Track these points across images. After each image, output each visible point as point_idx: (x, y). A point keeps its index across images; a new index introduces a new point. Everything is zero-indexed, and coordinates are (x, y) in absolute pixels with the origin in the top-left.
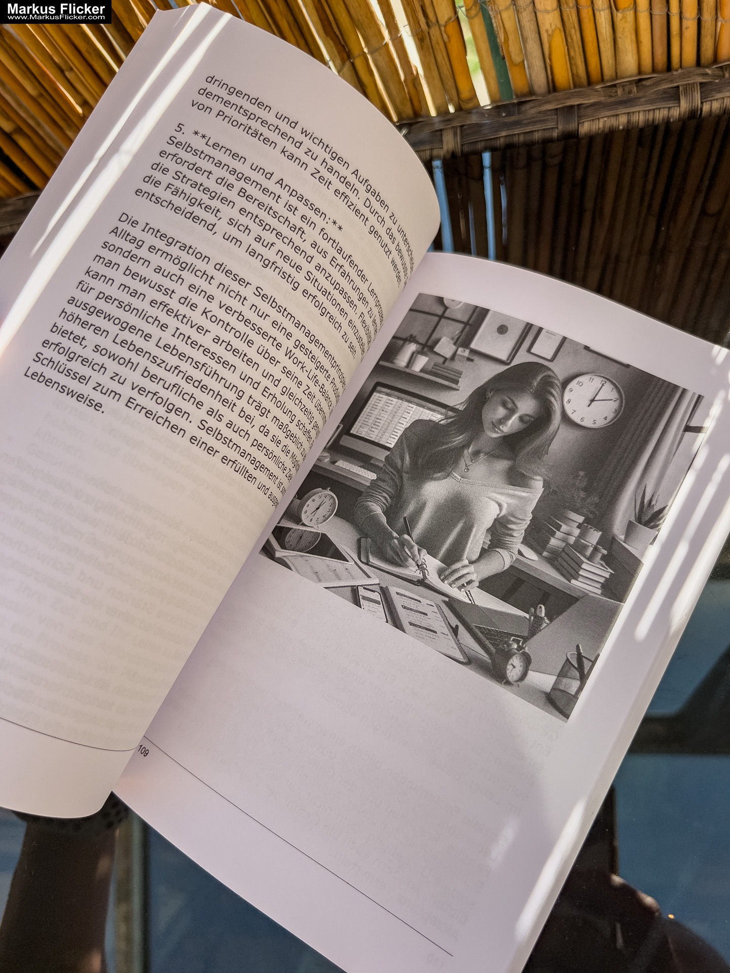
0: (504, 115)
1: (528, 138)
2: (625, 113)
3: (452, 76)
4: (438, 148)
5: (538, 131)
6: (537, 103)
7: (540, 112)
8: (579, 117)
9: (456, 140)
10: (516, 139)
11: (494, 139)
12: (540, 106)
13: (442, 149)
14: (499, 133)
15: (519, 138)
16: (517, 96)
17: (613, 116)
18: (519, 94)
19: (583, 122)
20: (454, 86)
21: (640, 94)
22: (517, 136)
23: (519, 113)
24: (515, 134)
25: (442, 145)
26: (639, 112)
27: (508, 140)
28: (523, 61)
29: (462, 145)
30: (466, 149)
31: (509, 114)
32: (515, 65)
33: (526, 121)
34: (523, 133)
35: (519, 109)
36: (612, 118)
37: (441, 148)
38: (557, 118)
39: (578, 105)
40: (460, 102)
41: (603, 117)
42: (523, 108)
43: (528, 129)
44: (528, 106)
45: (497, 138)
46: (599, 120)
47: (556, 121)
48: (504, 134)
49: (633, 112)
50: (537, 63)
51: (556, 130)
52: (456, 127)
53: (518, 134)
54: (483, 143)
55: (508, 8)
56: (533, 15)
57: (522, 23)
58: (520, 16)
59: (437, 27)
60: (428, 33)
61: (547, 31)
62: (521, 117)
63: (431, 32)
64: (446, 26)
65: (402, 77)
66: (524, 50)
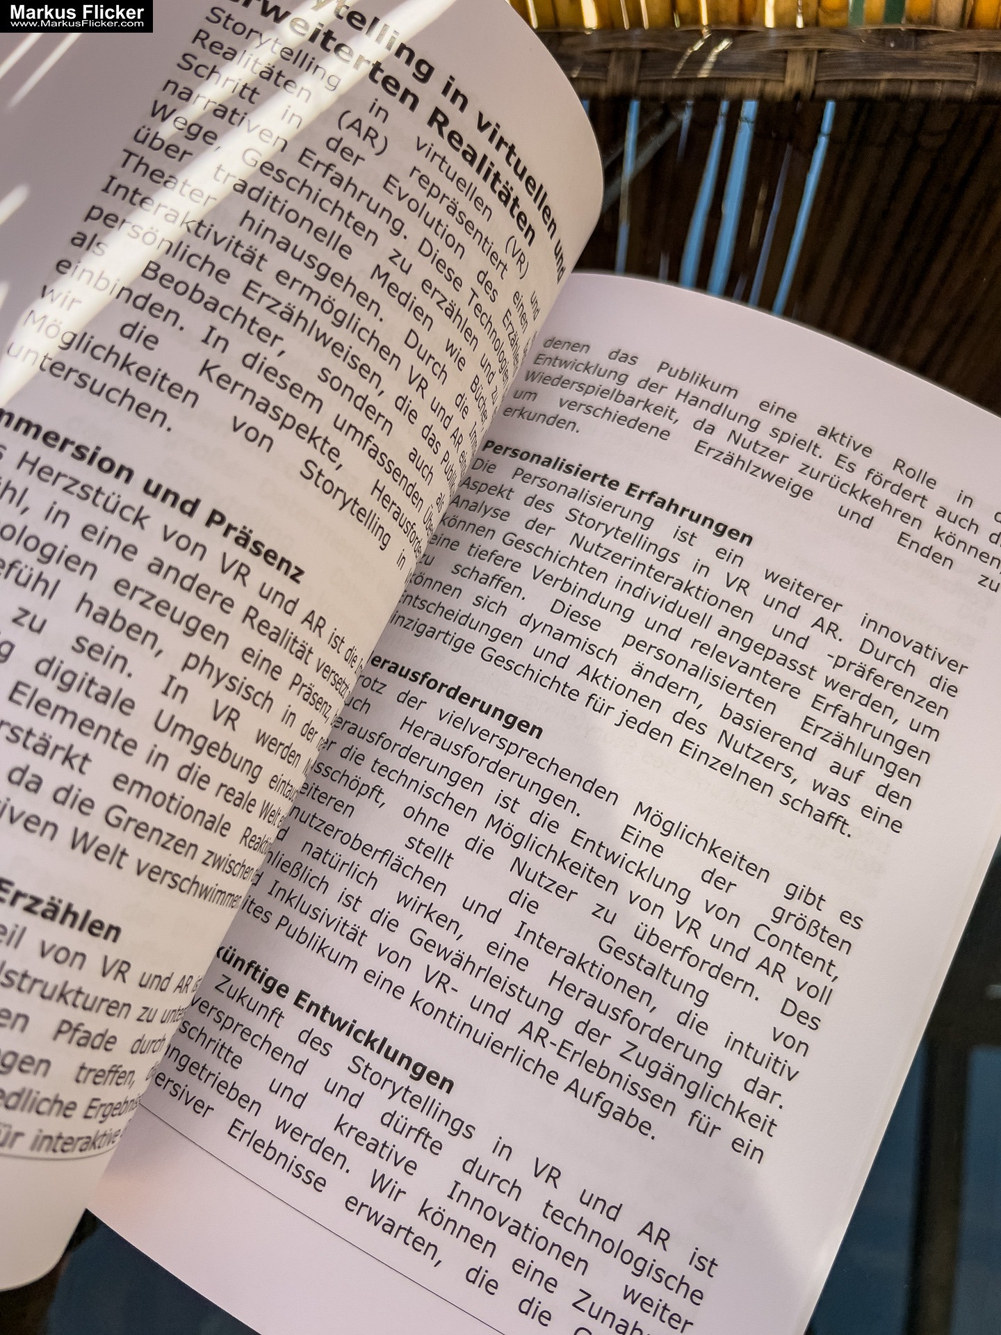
0: (892, 45)
1: (926, 90)
4: (776, 81)
5: (944, 81)
6: (944, 38)
7: (951, 53)
9: (808, 73)
10: (904, 89)
11: (871, 81)
12: (950, 42)
13: (781, 84)
14: (880, 73)
15: (912, 87)
16: (914, 21)
18: (917, 17)
22: (908, 83)
23: (918, 48)
24: (907, 80)
25: (784, 76)
27: (893, 88)
29: (815, 83)
30: (821, 90)
31: (900, 46)
33: (925, 62)
34: (919, 81)
35: (917, 41)
37: (780, 80)
38: (978, 67)
40: (820, 13)
42: (923, 41)
43: (929, 77)
44: (931, 39)
45: (876, 81)
47: (973, 72)
48: (889, 76)
51: (972, 87)
52: (813, 51)
53: (912, 81)
54: (850, 86)
62: (919, 54)
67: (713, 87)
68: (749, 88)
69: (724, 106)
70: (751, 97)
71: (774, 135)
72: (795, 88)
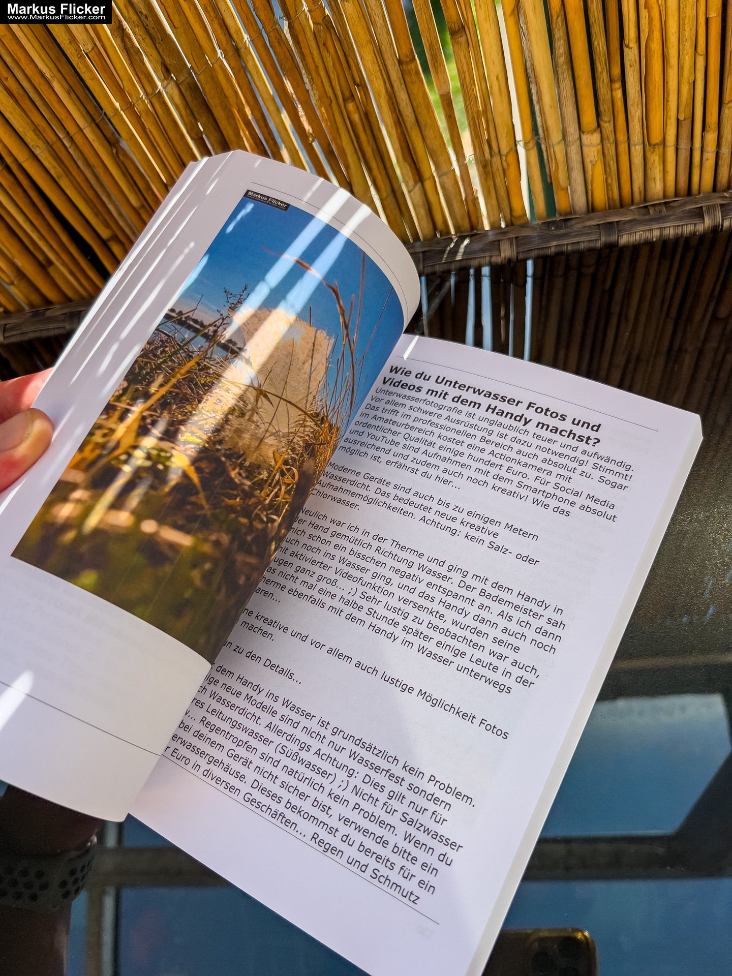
0: (553, 228)
1: (575, 247)
2: (658, 228)
3: (507, 196)
4: (496, 255)
5: (584, 241)
6: (581, 220)
7: (585, 227)
8: (619, 231)
9: (512, 250)
10: (564, 249)
11: (546, 248)
12: (584, 222)
13: (499, 257)
14: (550, 243)
15: (567, 247)
16: (560, 215)
17: (648, 230)
18: (563, 212)
19: (623, 235)
20: (507, 204)
21: (669, 213)
23: (566, 228)
24: (564, 244)
25: (500, 253)
26: (669, 227)
27: (559, 249)
28: (567, 187)
29: (517, 253)
30: (521, 256)
31: (557, 228)
32: (563, 189)
33: (574, 234)
34: (571, 243)
35: (565, 224)
36: (647, 232)
37: (498, 255)
38: (600, 232)
39: (617, 222)
40: (513, 219)
41: (640, 231)
42: (569, 224)
43: (576, 240)
44: (573, 222)
45: (548, 247)
46: (635, 233)
47: (598, 234)
48: (554, 243)
49: (665, 228)
50: (580, 188)
51: (599, 241)
52: (512, 238)
53: (567, 244)
54: (536, 252)
55: (559, 143)
56: (580, 148)
57: (569, 155)
58: (569, 149)
59: (498, 157)
60: (491, 162)
61: (591, 162)
62: (568, 230)
63: (493, 160)
64: (506, 156)
65: (463, 196)
66: (569, 177)
67: (464, 264)
68: (483, 261)
69: (472, 271)
70: (485, 265)
71: (501, 280)
72: (507, 258)
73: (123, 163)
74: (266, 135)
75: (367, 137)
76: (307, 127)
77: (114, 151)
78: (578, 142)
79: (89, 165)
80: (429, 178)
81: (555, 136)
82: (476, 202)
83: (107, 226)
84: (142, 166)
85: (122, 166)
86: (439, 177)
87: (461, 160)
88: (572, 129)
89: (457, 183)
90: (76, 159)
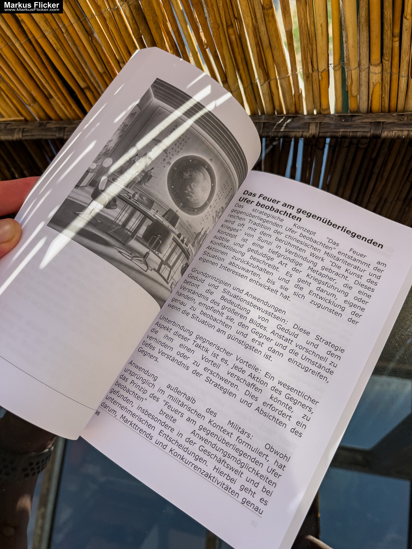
0: (343, 120)
1: (354, 134)
2: (407, 130)
3: (319, 96)
4: (306, 132)
5: (360, 132)
6: (362, 117)
7: (362, 122)
8: (383, 128)
9: (316, 130)
10: (348, 134)
11: (337, 132)
12: (363, 119)
14: (340, 129)
15: (349, 133)
16: (351, 112)
17: (401, 130)
18: (352, 111)
19: (384, 131)
20: (319, 101)
22: (349, 132)
23: (351, 121)
24: (348, 131)
25: (309, 130)
27: (344, 134)
28: (357, 96)
29: (319, 132)
30: (321, 134)
31: (346, 121)
32: (353, 97)
33: (354, 126)
34: (352, 131)
35: (351, 119)
36: (400, 132)
37: (308, 132)
38: (371, 126)
39: (383, 122)
40: (321, 110)
41: (395, 130)
42: (354, 119)
43: (355, 130)
44: (356, 118)
45: (338, 132)
46: (393, 131)
47: (370, 128)
48: (342, 130)
49: (411, 130)
50: (364, 97)
51: (370, 133)
52: (318, 123)
54: (330, 133)
55: (355, 69)
56: (368, 73)
57: (361, 77)
58: (361, 73)
59: (317, 72)
60: (312, 74)
61: (373, 83)
62: (352, 123)
63: (313, 74)
64: (321, 73)
65: (293, 93)
66: (359, 90)
67: (286, 134)
68: (299, 134)
69: (293, 139)
70: (301, 137)
71: (310, 144)
72: (312, 135)
73: (95, 46)
74: (179, 41)
75: (239, 50)
76: (204, 39)
77: (90, 39)
78: (367, 70)
79: (75, 44)
80: (273, 79)
81: (354, 65)
82: (300, 97)
83: (84, 81)
84: (106, 50)
85: (94, 47)
86: (280, 79)
87: (294, 71)
88: (365, 62)
89: (290, 84)
90: (68, 41)
